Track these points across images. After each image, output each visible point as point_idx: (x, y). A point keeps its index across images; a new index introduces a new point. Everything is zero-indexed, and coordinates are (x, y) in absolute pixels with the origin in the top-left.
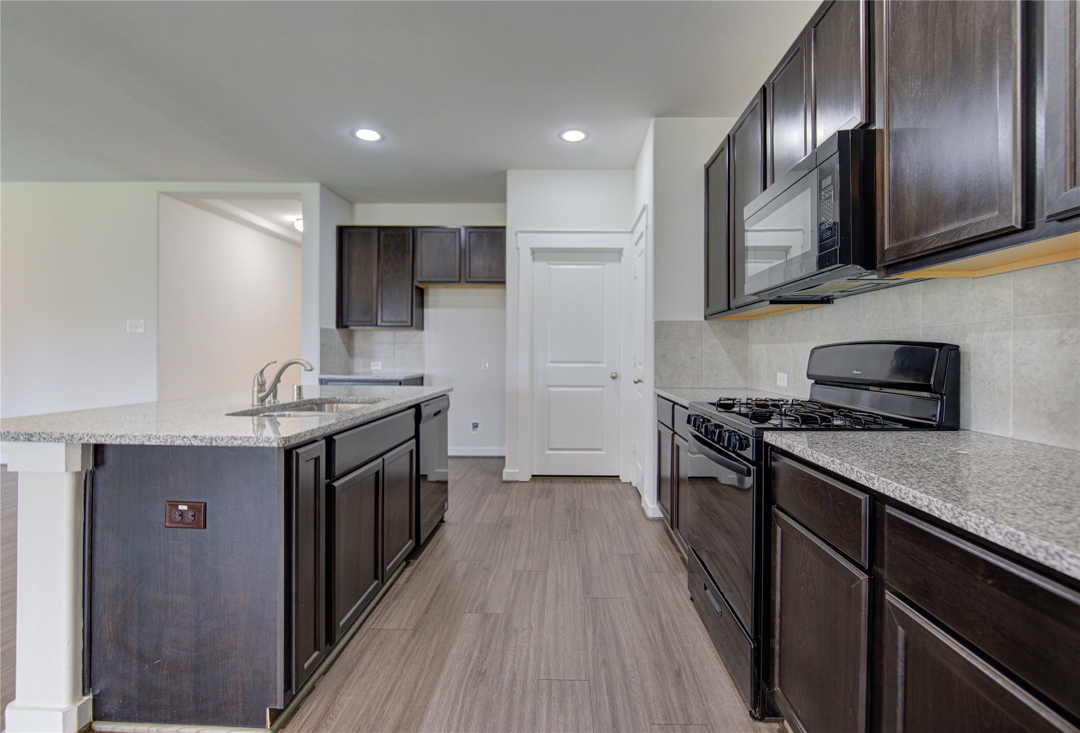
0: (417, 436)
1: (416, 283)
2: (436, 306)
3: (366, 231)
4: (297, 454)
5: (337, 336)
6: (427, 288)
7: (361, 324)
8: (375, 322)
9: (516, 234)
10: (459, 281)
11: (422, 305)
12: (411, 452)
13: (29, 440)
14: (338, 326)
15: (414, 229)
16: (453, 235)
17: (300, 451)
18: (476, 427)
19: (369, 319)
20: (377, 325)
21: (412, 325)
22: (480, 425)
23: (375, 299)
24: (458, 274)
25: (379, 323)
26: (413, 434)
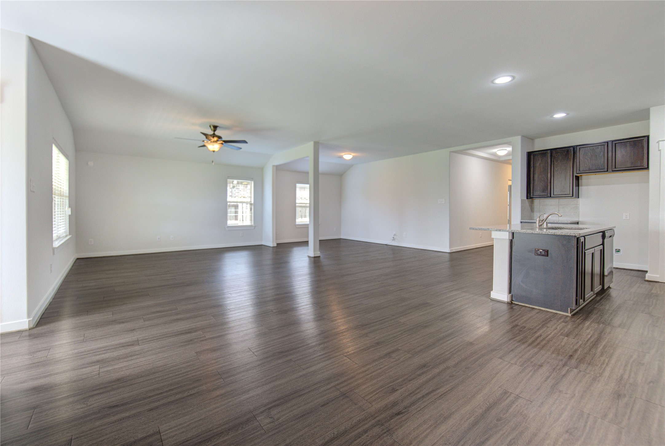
0: (603, 244)
1: (575, 174)
2: (587, 185)
3: (543, 153)
4: (580, 239)
5: (527, 202)
6: (581, 176)
7: (540, 197)
8: (549, 195)
9: (658, 142)
10: (607, 171)
11: (578, 185)
12: (601, 250)
13: (500, 231)
14: (527, 198)
15: (574, 148)
16: (603, 146)
17: (580, 238)
18: (618, 251)
19: (546, 194)
20: (550, 197)
21: (573, 196)
22: (621, 250)
23: (549, 184)
24: (606, 167)
25: (552, 195)
26: (601, 243)
